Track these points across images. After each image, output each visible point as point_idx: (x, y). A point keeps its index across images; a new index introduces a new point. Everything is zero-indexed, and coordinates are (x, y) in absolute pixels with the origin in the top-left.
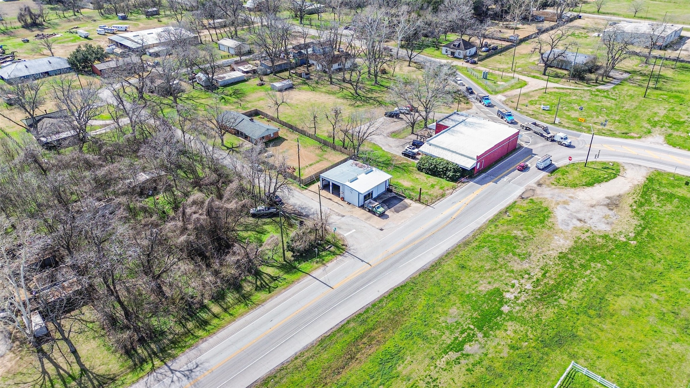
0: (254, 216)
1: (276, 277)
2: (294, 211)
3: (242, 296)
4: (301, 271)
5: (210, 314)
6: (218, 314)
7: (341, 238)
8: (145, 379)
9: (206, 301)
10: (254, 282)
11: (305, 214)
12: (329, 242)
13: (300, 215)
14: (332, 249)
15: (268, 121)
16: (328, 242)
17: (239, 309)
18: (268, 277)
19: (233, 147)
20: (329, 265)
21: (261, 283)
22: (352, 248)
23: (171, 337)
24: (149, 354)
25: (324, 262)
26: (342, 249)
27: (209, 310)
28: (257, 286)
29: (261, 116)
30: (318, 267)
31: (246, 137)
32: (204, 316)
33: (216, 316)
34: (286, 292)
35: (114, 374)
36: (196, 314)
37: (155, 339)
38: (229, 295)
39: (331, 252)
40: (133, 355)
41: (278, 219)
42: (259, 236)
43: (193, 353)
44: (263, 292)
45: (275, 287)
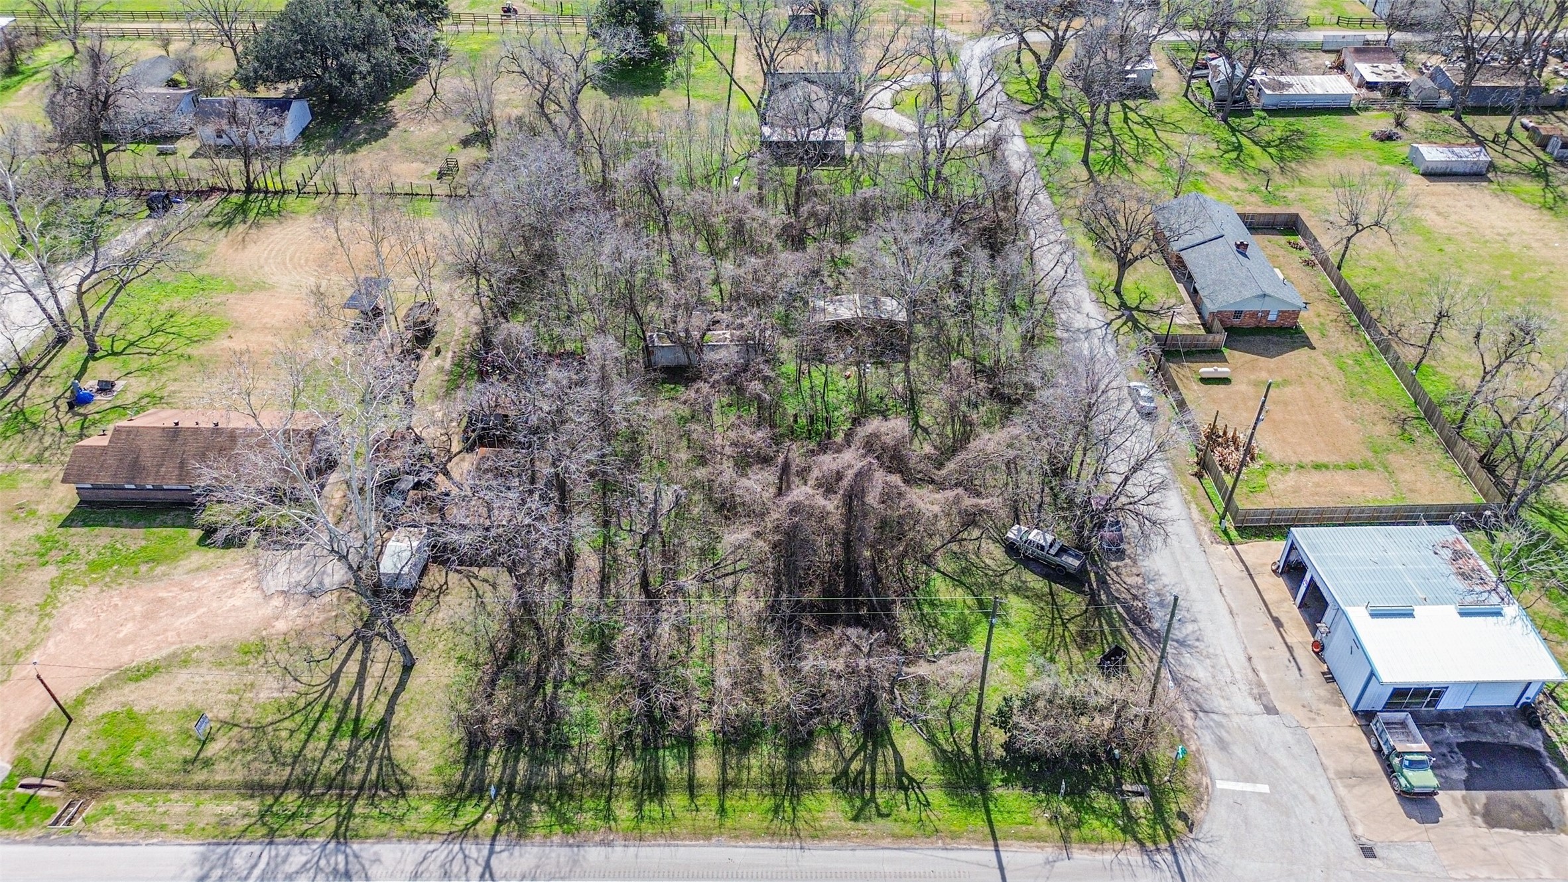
0: (1011, 549)
1: (911, 780)
2: (1135, 597)
3: (788, 776)
4: (988, 812)
5: (686, 770)
6: (700, 786)
7: (1199, 785)
8: (431, 847)
9: (703, 729)
10: (848, 755)
11: (1156, 625)
12: (1149, 774)
13: (1140, 619)
14: (1140, 805)
15: (1308, 263)
16: (1145, 769)
17: (752, 811)
18: (892, 766)
19: (1137, 308)
20: (1081, 856)
21: (862, 772)
22: (1202, 847)
23: (569, 769)
24: (500, 780)
25: (1074, 834)
26: (1167, 827)
27: (692, 758)
28: (845, 772)
29: (1299, 240)
30: (1042, 839)
31: (1195, 293)
32: (671, 767)
33: (692, 787)
35: (413, 779)
36: (657, 748)
37: (540, 751)
38: (766, 749)
39: (1126, 810)
40: (476, 757)
41: (1067, 597)
42: (972, 619)
43: (559, 856)
44: (843, 804)
45: (884, 811)
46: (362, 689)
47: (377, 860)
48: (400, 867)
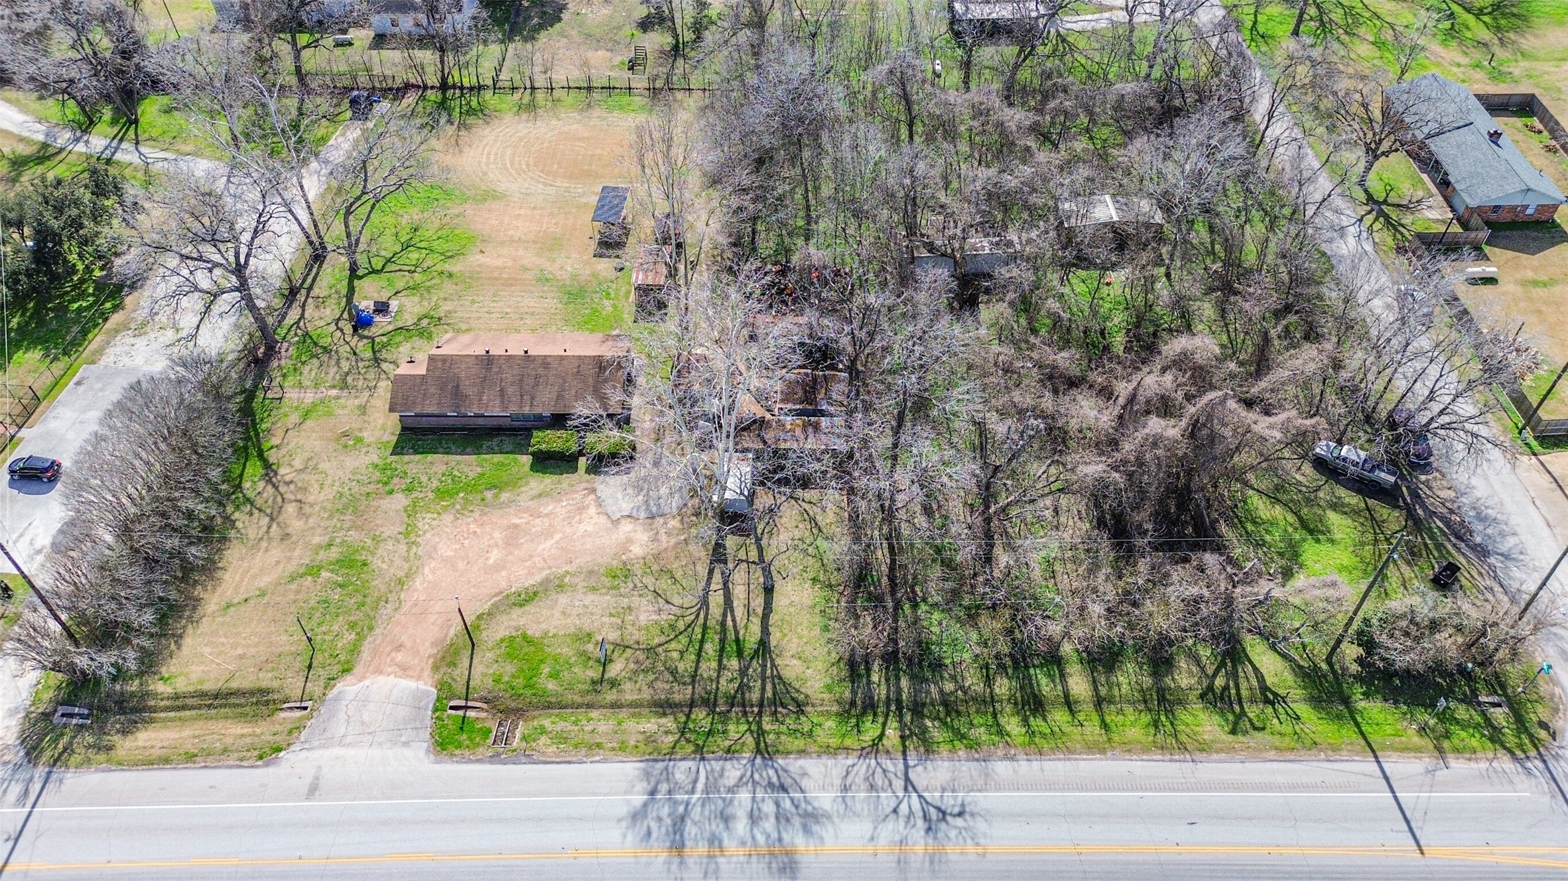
0: (1320, 464)
1: (1276, 695)
2: (1451, 511)
3: (1158, 692)
4: (1357, 725)
5: (1059, 687)
6: (1076, 702)
7: (1552, 695)
8: (850, 762)
9: (1067, 648)
10: (1210, 672)
11: (1478, 540)
12: (1503, 686)
13: (1461, 533)
14: (1500, 715)
15: (1549, 149)
16: (1498, 684)
17: (1132, 725)
18: (1255, 683)
19: (1385, 202)
20: (1458, 766)
21: (1226, 688)
23: (949, 687)
24: (888, 697)
25: (1446, 744)
26: (1531, 737)
27: (1063, 676)
28: (1211, 688)
29: (1535, 122)
30: (1418, 750)
31: (1444, 184)
32: (1045, 685)
33: (1069, 703)
34: (1276, 765)
35: (807, 696)
36: (1027, 667)
37: (916, 669)
38: (1130, 667)
39: (1488, 721)
40: (859, 676)
41: (1383, 511)
42: (1297, 537)
43: (970, 769)
44: (1217, 719)
45: (1258, 724)
46: (732, 611)
47: (804, 774)
48: (828, 780)
